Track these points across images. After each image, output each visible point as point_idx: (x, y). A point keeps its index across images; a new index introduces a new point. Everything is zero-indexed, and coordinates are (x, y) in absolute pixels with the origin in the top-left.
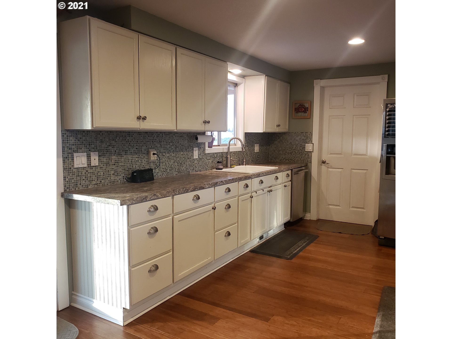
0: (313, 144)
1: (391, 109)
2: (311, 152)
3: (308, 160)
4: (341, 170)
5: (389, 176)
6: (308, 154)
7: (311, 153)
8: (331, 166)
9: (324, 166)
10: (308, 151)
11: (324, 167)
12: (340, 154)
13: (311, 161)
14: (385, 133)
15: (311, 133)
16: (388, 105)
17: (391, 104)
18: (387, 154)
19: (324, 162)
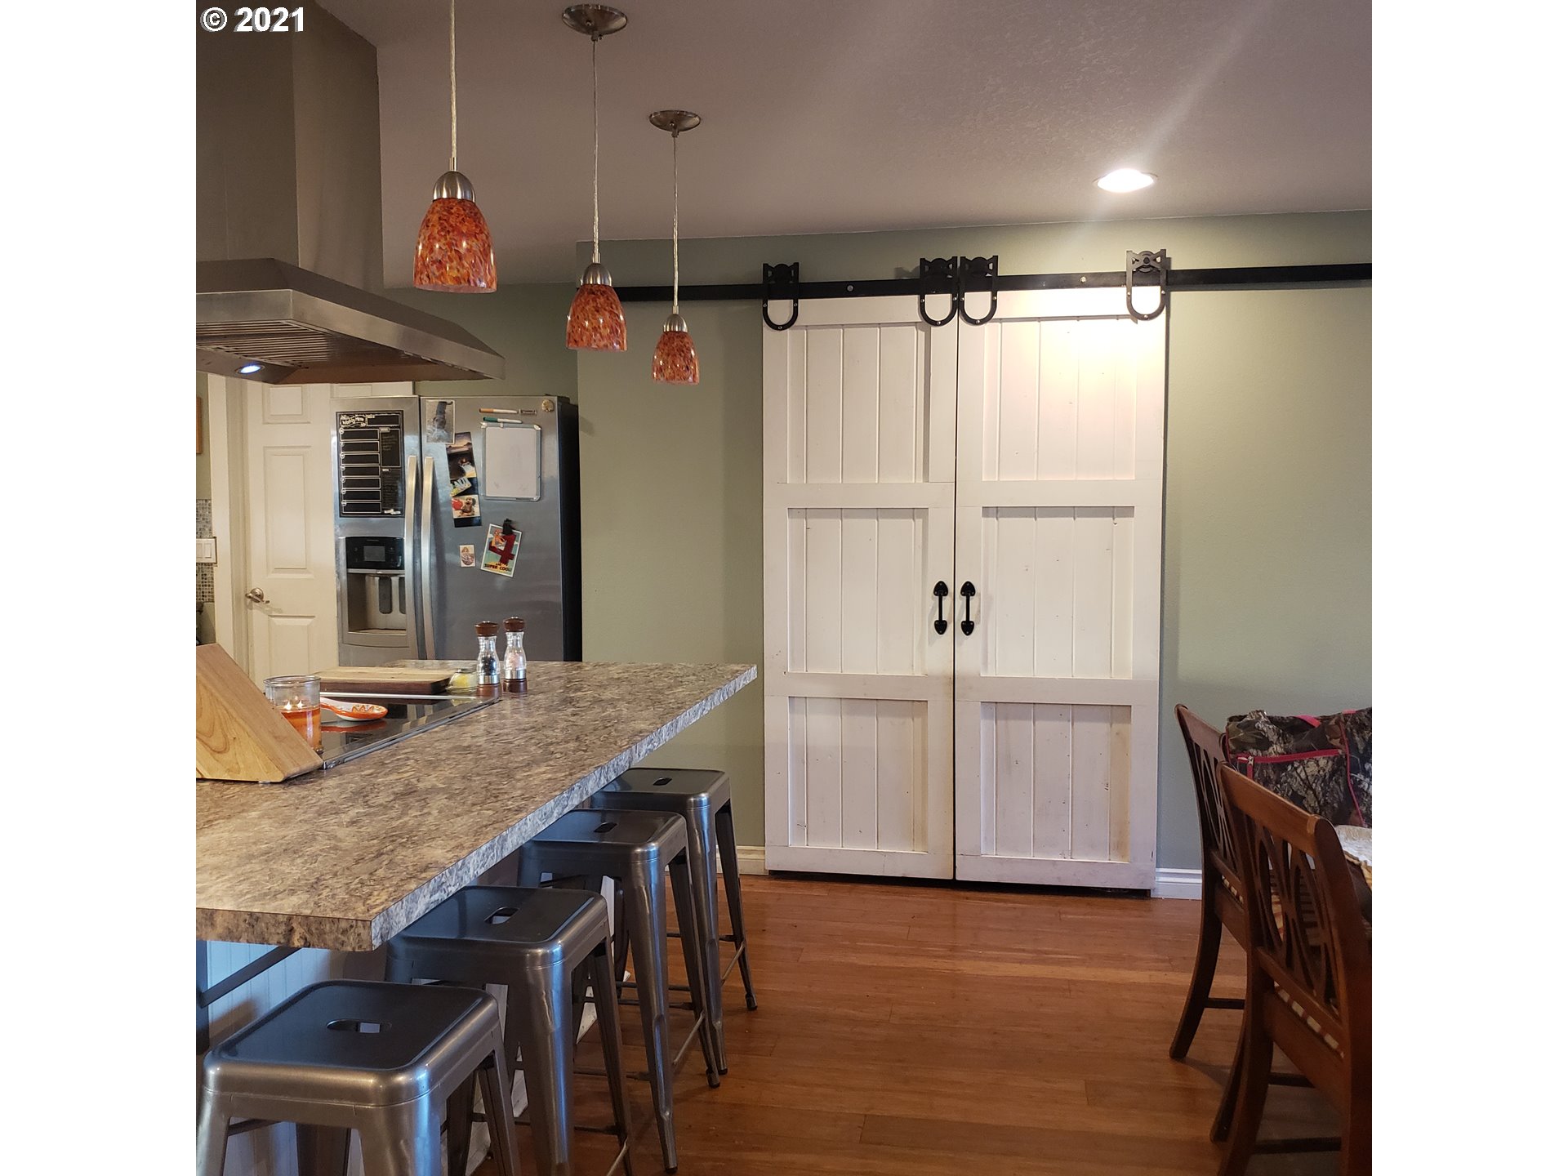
0: (215, 538)
1: (349, 428)
2: (212, 564)
3: (203, 592)
4: (310, 620)
5: (368, 633)
6: (202, 572)
7: (212, 568)
8: (280, 610)
9: (259, 612)
10: (202, 564)
11: (257, 614)
12: (304, 570)
13: (213, 596)
14: (340, 504)
15: (206, 500)
16: (340, 416)
17: (348, 415)
18: (348, 567)
19: (258, 598)
